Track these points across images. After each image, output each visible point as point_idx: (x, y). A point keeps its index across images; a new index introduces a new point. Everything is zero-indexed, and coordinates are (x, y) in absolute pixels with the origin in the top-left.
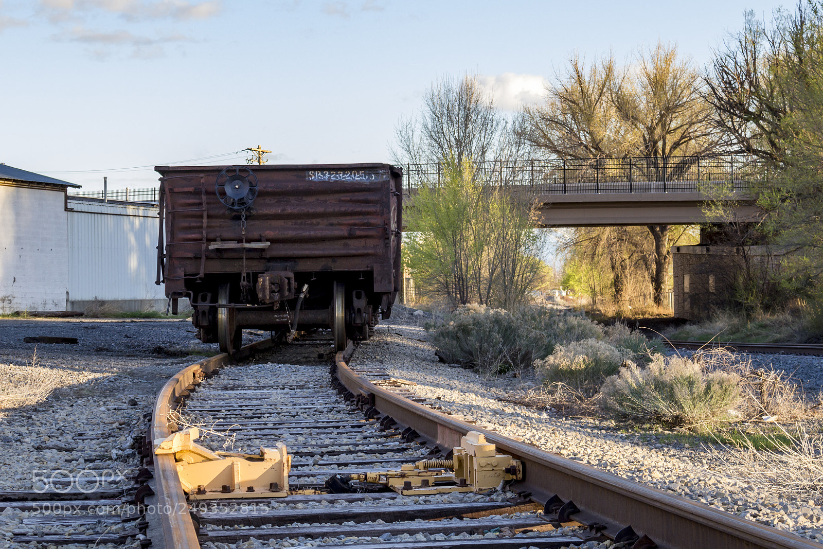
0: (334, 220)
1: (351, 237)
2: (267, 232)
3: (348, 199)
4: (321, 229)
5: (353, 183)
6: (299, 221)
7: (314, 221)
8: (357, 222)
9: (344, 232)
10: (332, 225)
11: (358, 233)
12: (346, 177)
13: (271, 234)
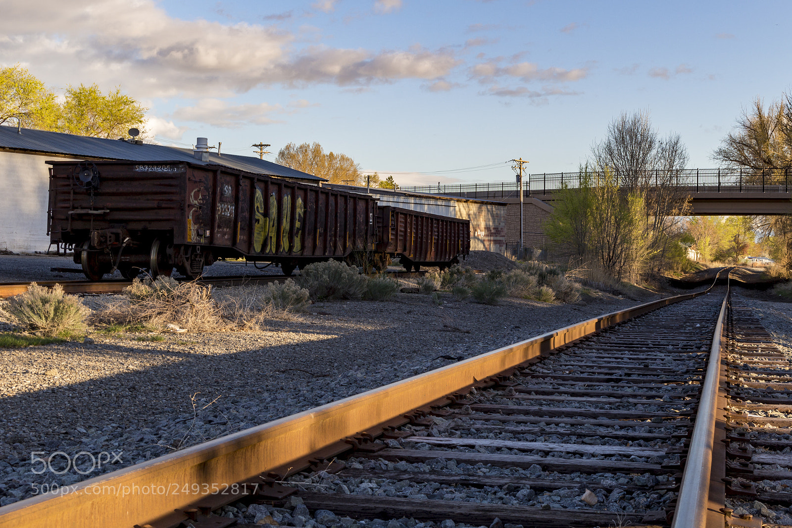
0: (150, 197)
1: (159, 208)
2: (108, 204)
3: (159, 183)
4: (142, 202)
5: (162, 173)
6: (128, 197)
7: (137, 197)
8: (164, 198)
9: (155, 204)
10: (148, 200)
11: (163, 206)
12: (158, 170)
13: (110, 205)
